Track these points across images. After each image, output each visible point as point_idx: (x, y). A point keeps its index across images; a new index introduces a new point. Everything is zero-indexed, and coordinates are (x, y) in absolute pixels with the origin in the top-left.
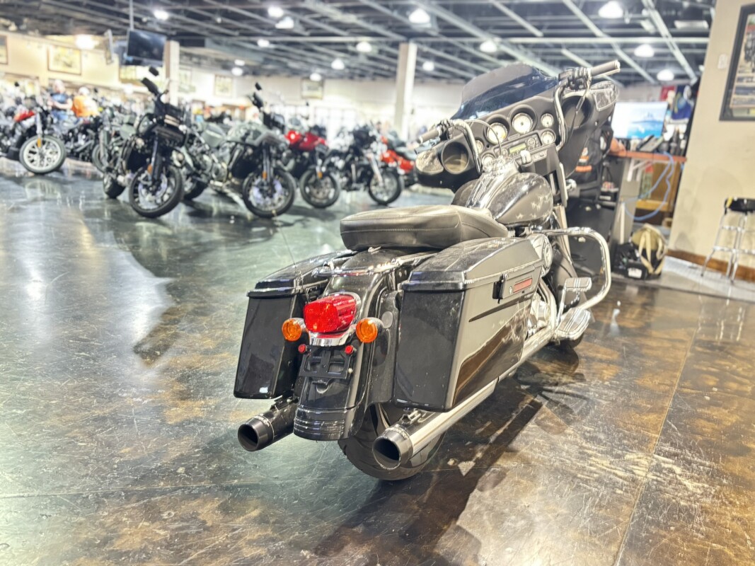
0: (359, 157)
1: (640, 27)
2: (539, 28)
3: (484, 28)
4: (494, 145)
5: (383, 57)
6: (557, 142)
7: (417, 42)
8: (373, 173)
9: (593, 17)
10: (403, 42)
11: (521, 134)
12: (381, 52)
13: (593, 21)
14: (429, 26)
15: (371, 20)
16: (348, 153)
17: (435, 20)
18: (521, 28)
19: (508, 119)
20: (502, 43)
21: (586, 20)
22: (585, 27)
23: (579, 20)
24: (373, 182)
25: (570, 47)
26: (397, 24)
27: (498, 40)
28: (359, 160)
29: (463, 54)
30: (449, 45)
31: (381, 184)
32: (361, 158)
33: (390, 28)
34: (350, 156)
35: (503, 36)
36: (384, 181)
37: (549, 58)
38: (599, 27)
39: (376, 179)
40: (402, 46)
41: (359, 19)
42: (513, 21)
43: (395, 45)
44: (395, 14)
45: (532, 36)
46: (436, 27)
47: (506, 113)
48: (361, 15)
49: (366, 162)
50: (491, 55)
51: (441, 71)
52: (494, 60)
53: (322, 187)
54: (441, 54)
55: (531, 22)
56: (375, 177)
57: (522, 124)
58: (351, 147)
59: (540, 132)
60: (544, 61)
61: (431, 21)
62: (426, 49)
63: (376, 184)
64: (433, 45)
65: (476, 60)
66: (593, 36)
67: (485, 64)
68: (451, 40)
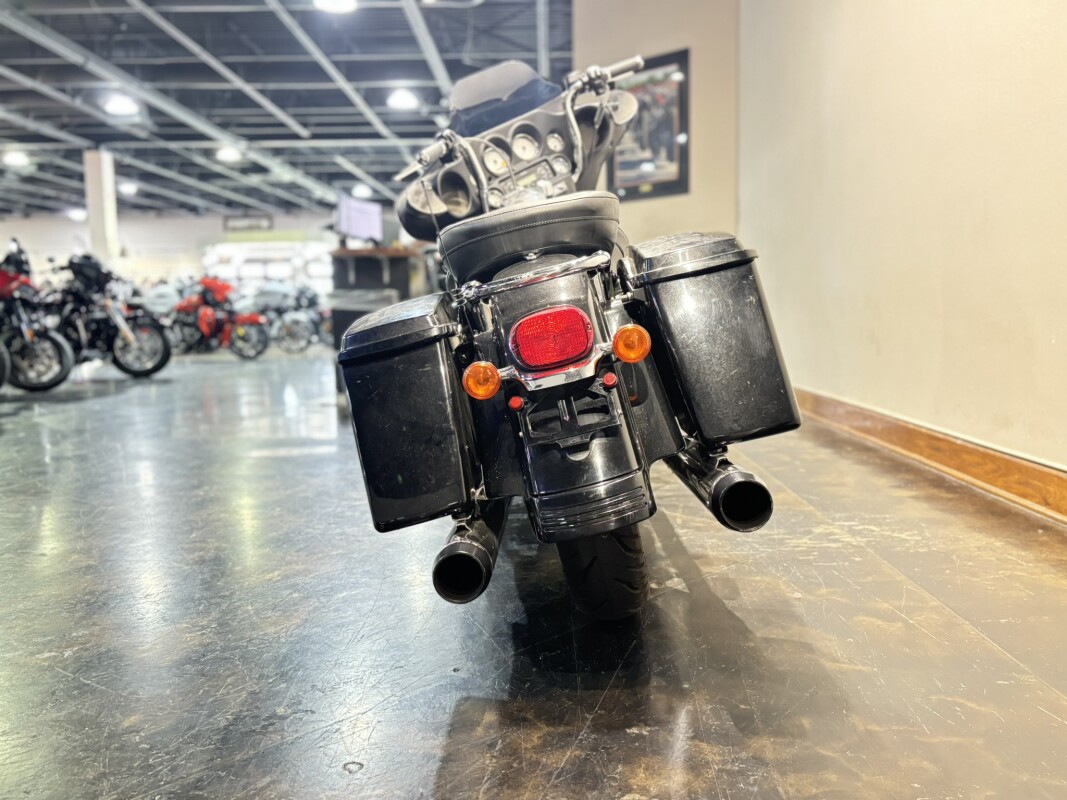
0: (87, 306)
1: (432, 123)
2: (305, 125)
3: (224, 126)
4: (496, 177)
5: (49, 176)
6: (573, 171)
7: (114, 150)
8: (116, 329)
9: (380, 109)
10: (89, 148)
11: (528, 161)
12: (41, 167)
13: (379, 115)
14: (137, 120)
15: (32, 115)
16: (63, 303)
17: (145, 113)
18: (282, 125)
19: (508, 140)
20: (250, 148)
21: (370, 115)
22: (368, 124)
23: (360, 114)
24: (119, 343)
25: (346, 152)
26: (77, 121)
27: (243, 144)
28: (88, 311)
29: (187, 167)
30: (167, 152)
31: (134, 345)
32: (91, 307)
33: (63, 127)
34: (69, 307)
35: (251, 138)
36: (138, 339)
37: (315, 169)
38: (386, 123)
39: (124, 339)
40: (88, 156)
41: (10, 111)
42: (271, 115)
43: (75, 154)
44: (78, 103)
45: (296, 137)
46: (148, 122)
47: (505, 131)
48: (14, 106)
49: (98, 315)
50: (232, 167)
51: (149, 195)
52: (235, 175)
53: (37, 356)
54: (151, 167)
55: (295, 116)
56: (121, 334)
57: (525, 149)
58: (66, 292)
59: (550, 158)
60: (308, 174)
61: (140, 113)
62: (128, 160)
63: (126, 346)
64: (139, 154)
65: (207, 176)
66: (377, 136)
67: (220, 182)
68: (173, 145)
